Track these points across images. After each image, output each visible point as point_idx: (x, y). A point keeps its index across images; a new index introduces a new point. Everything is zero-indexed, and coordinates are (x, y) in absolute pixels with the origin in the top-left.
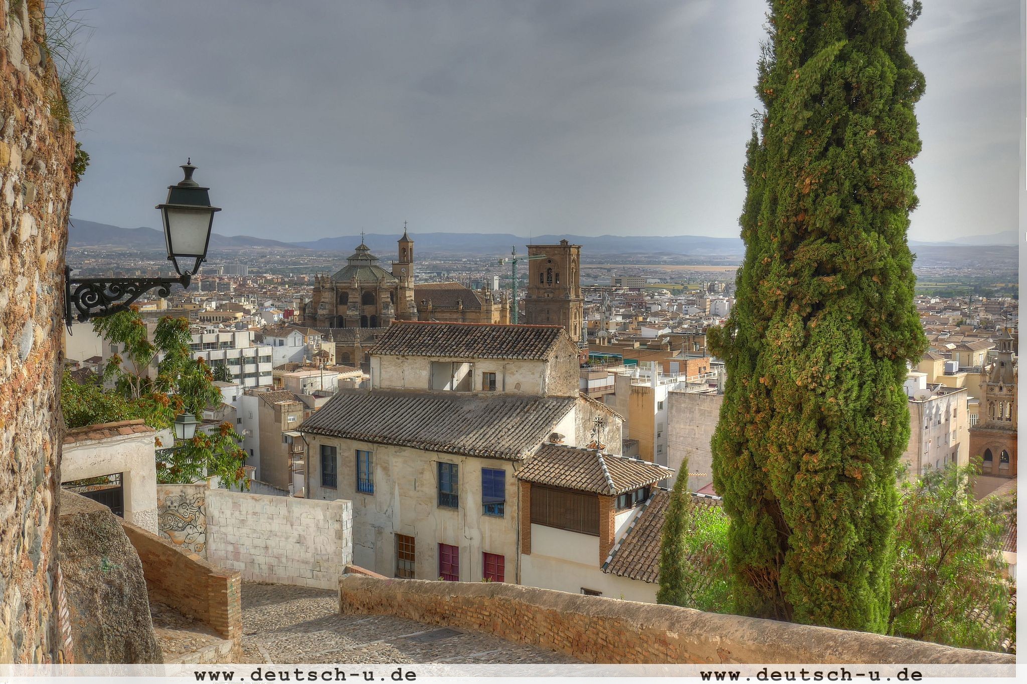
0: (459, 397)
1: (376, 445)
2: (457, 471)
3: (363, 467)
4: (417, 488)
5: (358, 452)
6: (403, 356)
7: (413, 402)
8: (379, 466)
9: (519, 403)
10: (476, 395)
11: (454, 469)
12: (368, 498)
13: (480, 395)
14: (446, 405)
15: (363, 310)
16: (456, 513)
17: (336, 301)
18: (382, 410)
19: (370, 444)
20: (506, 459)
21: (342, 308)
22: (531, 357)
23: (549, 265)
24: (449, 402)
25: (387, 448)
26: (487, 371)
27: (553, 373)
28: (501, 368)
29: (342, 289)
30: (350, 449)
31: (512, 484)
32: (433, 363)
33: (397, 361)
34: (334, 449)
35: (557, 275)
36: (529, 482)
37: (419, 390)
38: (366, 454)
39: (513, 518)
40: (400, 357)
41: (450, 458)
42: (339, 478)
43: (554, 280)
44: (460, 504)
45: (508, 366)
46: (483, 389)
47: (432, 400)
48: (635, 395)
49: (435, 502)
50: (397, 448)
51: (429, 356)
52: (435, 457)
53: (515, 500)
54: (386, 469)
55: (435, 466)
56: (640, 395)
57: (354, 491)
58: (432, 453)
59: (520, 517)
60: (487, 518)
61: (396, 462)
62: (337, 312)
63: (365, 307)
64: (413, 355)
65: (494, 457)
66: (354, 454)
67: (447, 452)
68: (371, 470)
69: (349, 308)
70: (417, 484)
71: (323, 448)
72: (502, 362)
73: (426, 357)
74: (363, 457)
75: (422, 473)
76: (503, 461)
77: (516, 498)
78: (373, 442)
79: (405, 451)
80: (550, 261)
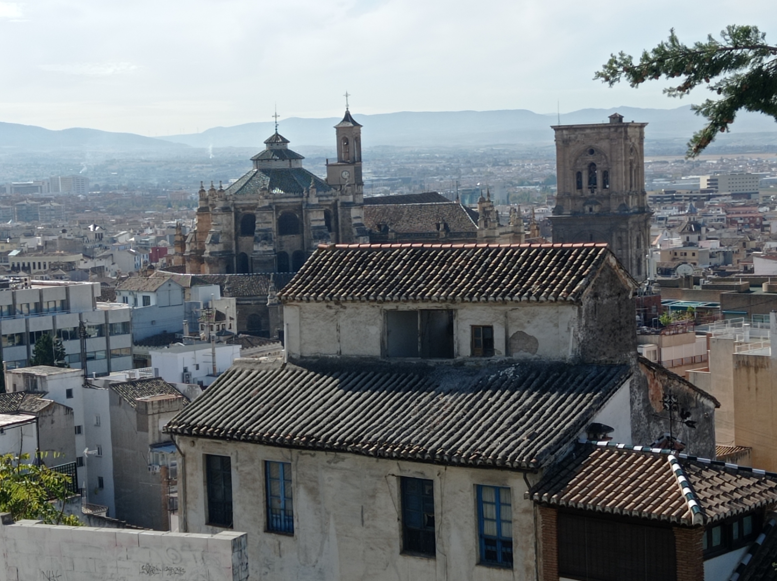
0: (433, 369)
1: (295, 452)
2: (432, 492)
3: (277, 488)
4: (366, 523)
5: (266, 464)
6: (337, 303)
7: (356, 379)
8: (301, 487)
9: (533, 375)
10: (461, 364)
11: (427, 488)
12: (285, 540)
13: (467, 364)
14: (411, 382)
15: (281, 244)
16: (432, 562)
17: (236, 229)
18: (304, 394)
19: (285, 451)
20: (512, 469)
21: (246, 240)
22: (551, 297)
23: (591, 159)
24: (417, 377)
25: (313, 456)
26: (478, 323)
27: (591, 324)
28: (502, 317)
29: (244, 209)
30: (252, 460)
31: (526, 511)
32: (388, 313)
33: (328, 311)
34: (226, 461)
35: (606, 174)
36: (553, 506)
37: (366, 359)
38: (281, 466)
39: (528, 569)
40: (332, 304)
41: (419, 470)
42: (237, 509)
43: (599, 182)
44: (438, 546)
45: (514, 314)
46: (473, 354)
47: (388, 374)
48: (744, 371)
49: (397, 544)
50: (331, 455)
51: (380, 302)
52: (393, 467)
53: (531, 538)
54: (313, 492)
55: (395, 485)
56: (752, 371)
57: (261, 529)
58: (390, 462)
59: (541, 567)
60: (484, 570)
61: (330, 479)
62: (237, 248)
63: (284, 238)
64: (353, 301)
65: (493, 466)
66: (260, 468)
67: (413, 459)
68: (288, 493)
69: (256, 241)
70: (365, 516)
71: (209, 459)
72: (503, 308)
73: (375, 304)
74: (276, 472)
75: (373, 496)
76: (509, 473)
77: (532, 535)
78: (291, 445)
79: (343, 459)
80: (592, 152)
